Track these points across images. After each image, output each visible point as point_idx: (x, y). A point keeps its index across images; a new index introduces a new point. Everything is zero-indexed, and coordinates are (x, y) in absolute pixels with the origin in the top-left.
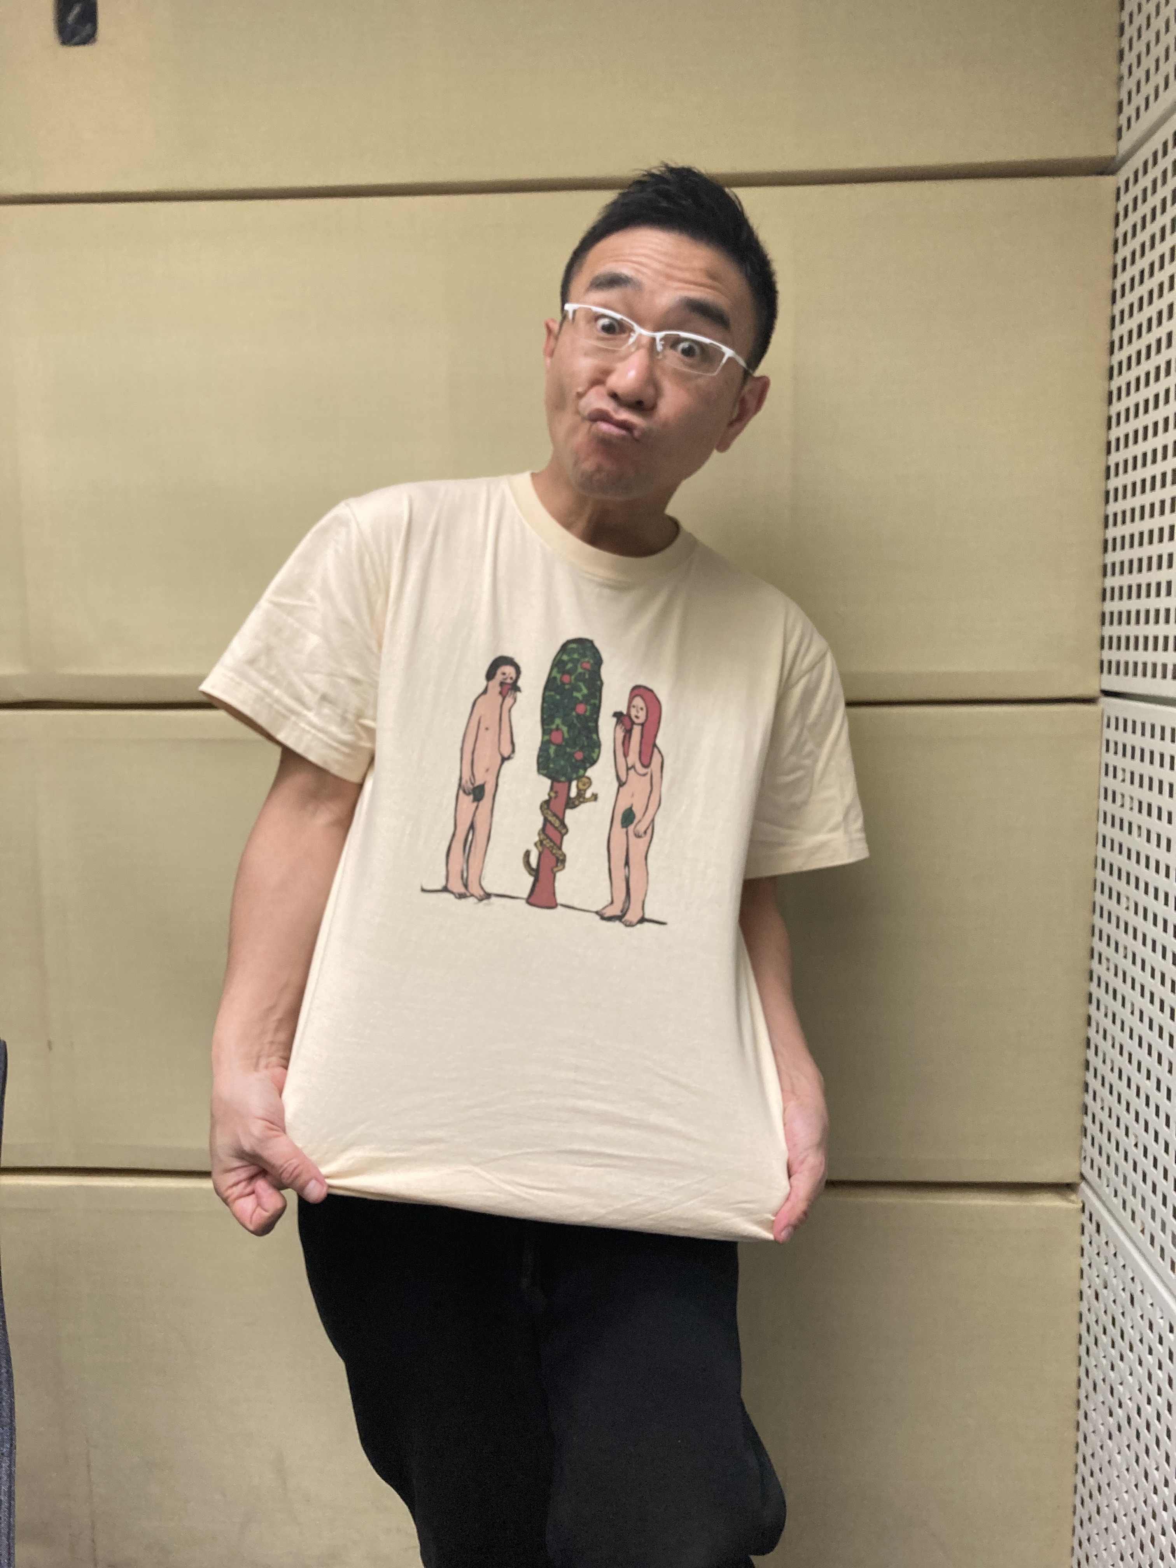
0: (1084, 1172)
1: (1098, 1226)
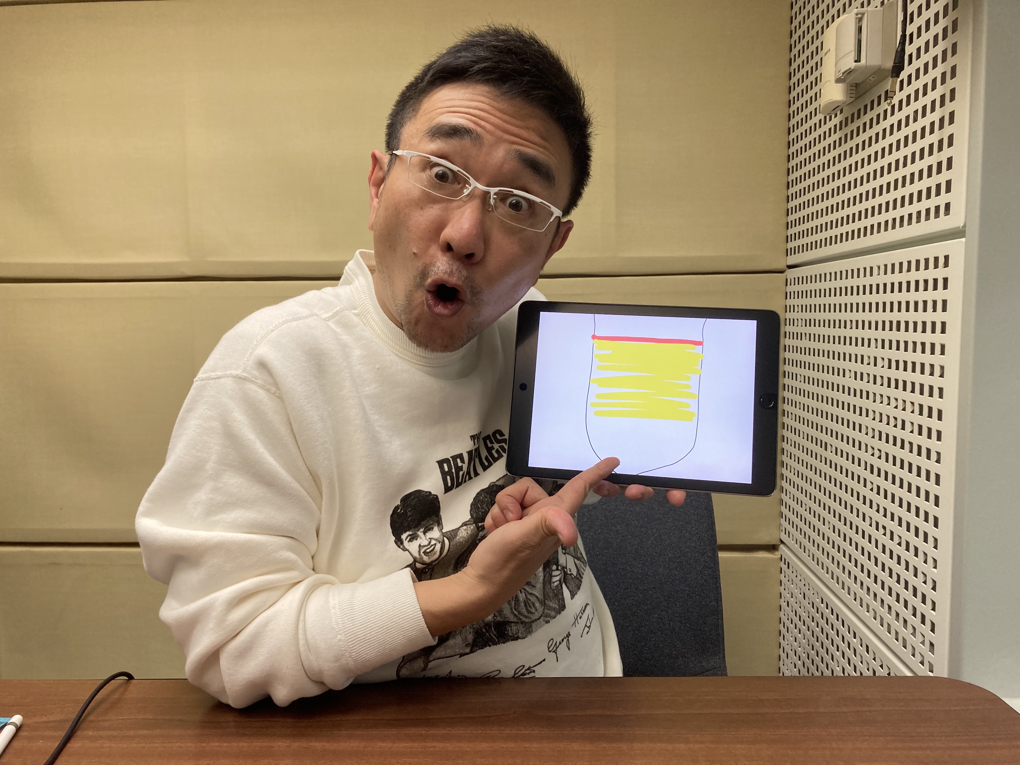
0: (781, 538)
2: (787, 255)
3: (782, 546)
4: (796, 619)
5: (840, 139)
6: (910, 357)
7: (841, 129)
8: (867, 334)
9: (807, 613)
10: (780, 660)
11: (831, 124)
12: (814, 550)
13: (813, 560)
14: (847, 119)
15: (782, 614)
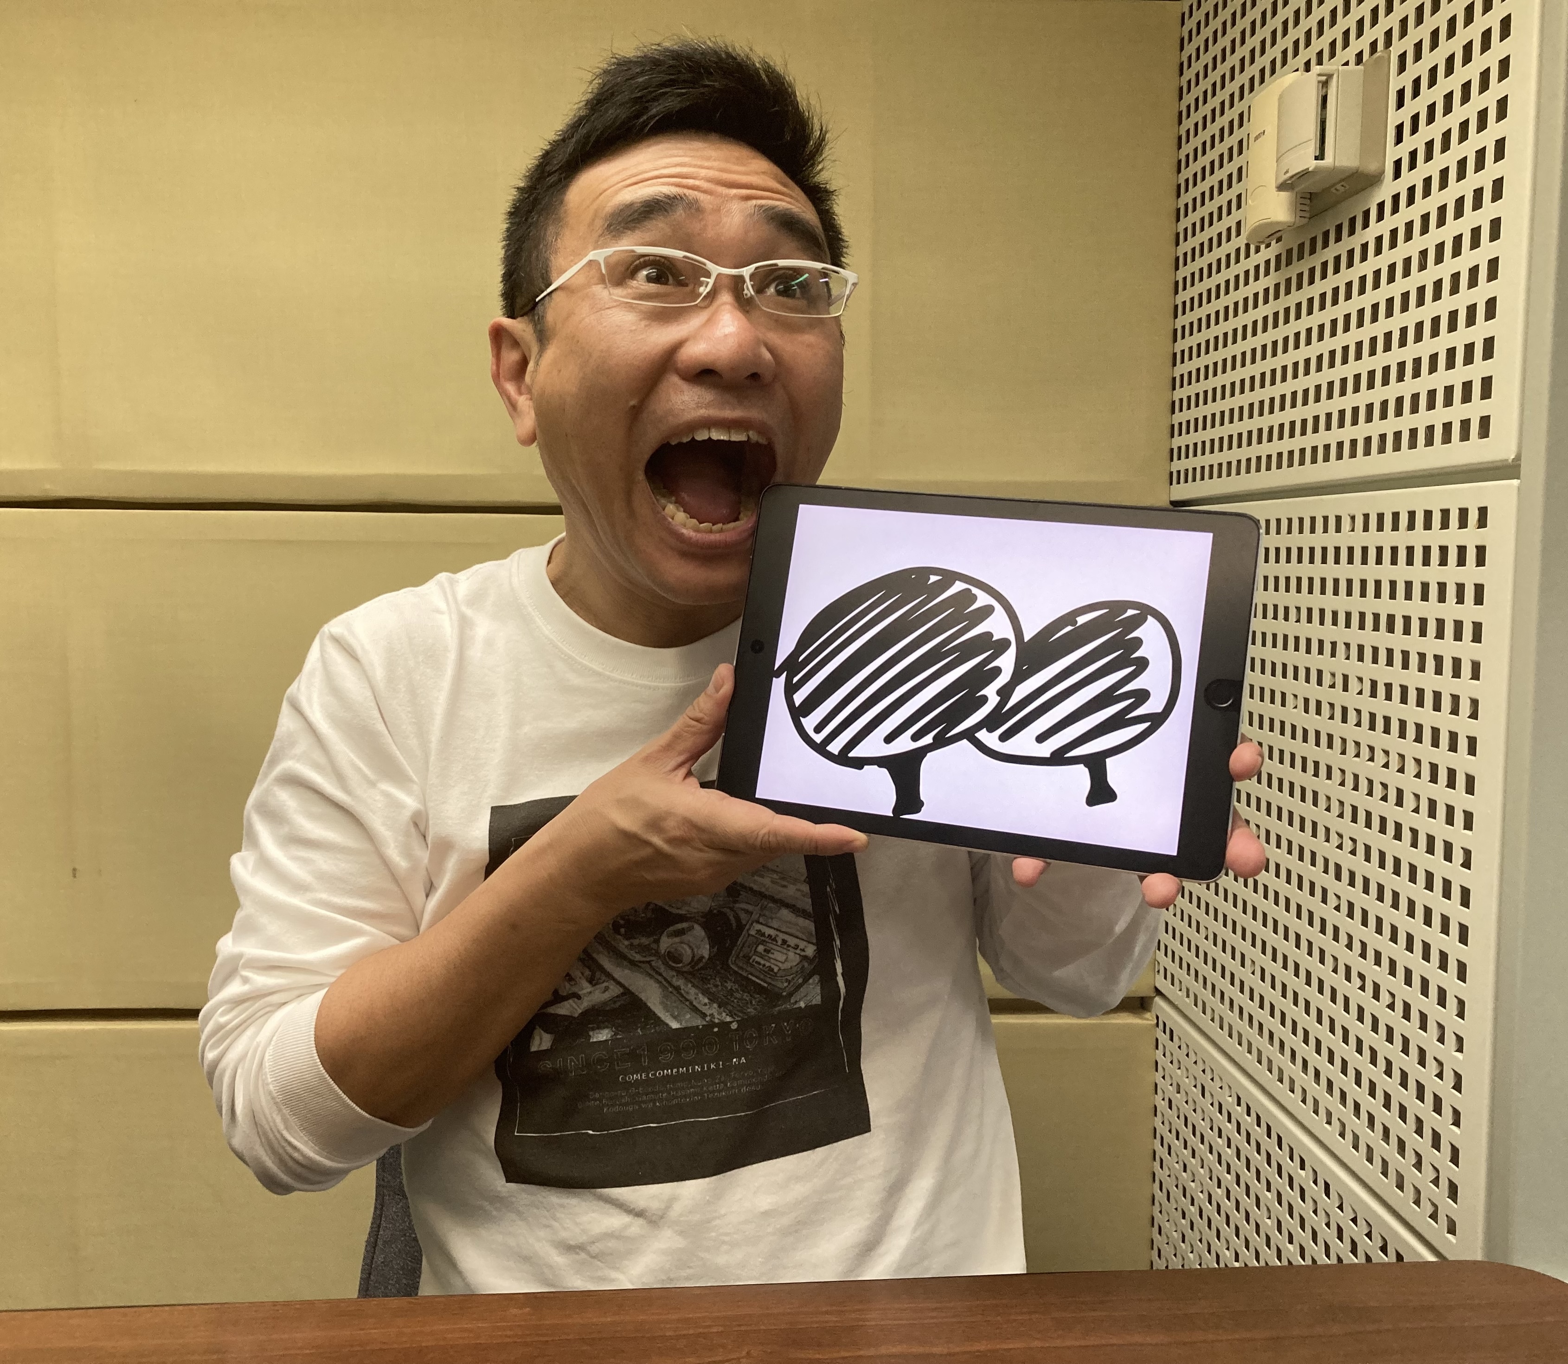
0: (1158, 985)
1: (1171, 1031)
2: (1171, 484)
3: (1159, 1001)
4: (1186, 1133)
5: (1277, 286)
6: (1413, 678)
7: (1277, 268)
8: (1329, 633)
9: (1207, 1119)
11: (1258, 259)
12: (1223, 1009)
13: (1221, 1028)
14: (1289, 252)
15: (1158, 1121)
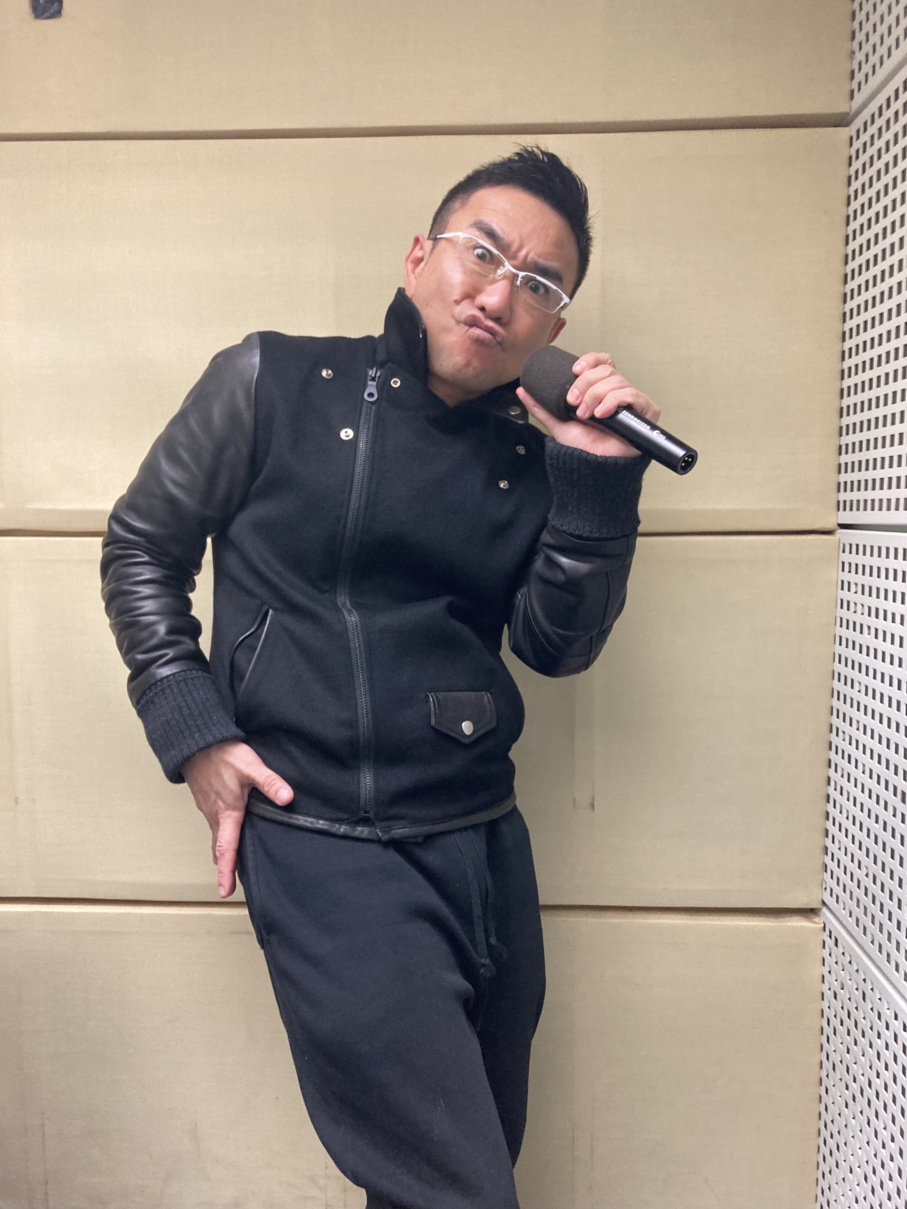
0: (825, 899)
1: (836, 940)
2: (838, 510)
3: (824, 909)
4: (849, 1023)
9: (868, 1020)
10: (821, 1067)
15: (825, 1005)
